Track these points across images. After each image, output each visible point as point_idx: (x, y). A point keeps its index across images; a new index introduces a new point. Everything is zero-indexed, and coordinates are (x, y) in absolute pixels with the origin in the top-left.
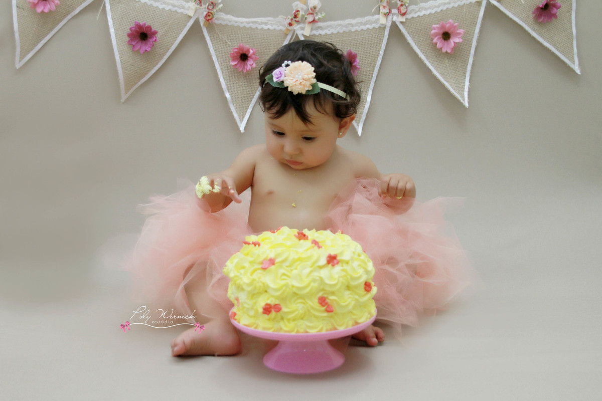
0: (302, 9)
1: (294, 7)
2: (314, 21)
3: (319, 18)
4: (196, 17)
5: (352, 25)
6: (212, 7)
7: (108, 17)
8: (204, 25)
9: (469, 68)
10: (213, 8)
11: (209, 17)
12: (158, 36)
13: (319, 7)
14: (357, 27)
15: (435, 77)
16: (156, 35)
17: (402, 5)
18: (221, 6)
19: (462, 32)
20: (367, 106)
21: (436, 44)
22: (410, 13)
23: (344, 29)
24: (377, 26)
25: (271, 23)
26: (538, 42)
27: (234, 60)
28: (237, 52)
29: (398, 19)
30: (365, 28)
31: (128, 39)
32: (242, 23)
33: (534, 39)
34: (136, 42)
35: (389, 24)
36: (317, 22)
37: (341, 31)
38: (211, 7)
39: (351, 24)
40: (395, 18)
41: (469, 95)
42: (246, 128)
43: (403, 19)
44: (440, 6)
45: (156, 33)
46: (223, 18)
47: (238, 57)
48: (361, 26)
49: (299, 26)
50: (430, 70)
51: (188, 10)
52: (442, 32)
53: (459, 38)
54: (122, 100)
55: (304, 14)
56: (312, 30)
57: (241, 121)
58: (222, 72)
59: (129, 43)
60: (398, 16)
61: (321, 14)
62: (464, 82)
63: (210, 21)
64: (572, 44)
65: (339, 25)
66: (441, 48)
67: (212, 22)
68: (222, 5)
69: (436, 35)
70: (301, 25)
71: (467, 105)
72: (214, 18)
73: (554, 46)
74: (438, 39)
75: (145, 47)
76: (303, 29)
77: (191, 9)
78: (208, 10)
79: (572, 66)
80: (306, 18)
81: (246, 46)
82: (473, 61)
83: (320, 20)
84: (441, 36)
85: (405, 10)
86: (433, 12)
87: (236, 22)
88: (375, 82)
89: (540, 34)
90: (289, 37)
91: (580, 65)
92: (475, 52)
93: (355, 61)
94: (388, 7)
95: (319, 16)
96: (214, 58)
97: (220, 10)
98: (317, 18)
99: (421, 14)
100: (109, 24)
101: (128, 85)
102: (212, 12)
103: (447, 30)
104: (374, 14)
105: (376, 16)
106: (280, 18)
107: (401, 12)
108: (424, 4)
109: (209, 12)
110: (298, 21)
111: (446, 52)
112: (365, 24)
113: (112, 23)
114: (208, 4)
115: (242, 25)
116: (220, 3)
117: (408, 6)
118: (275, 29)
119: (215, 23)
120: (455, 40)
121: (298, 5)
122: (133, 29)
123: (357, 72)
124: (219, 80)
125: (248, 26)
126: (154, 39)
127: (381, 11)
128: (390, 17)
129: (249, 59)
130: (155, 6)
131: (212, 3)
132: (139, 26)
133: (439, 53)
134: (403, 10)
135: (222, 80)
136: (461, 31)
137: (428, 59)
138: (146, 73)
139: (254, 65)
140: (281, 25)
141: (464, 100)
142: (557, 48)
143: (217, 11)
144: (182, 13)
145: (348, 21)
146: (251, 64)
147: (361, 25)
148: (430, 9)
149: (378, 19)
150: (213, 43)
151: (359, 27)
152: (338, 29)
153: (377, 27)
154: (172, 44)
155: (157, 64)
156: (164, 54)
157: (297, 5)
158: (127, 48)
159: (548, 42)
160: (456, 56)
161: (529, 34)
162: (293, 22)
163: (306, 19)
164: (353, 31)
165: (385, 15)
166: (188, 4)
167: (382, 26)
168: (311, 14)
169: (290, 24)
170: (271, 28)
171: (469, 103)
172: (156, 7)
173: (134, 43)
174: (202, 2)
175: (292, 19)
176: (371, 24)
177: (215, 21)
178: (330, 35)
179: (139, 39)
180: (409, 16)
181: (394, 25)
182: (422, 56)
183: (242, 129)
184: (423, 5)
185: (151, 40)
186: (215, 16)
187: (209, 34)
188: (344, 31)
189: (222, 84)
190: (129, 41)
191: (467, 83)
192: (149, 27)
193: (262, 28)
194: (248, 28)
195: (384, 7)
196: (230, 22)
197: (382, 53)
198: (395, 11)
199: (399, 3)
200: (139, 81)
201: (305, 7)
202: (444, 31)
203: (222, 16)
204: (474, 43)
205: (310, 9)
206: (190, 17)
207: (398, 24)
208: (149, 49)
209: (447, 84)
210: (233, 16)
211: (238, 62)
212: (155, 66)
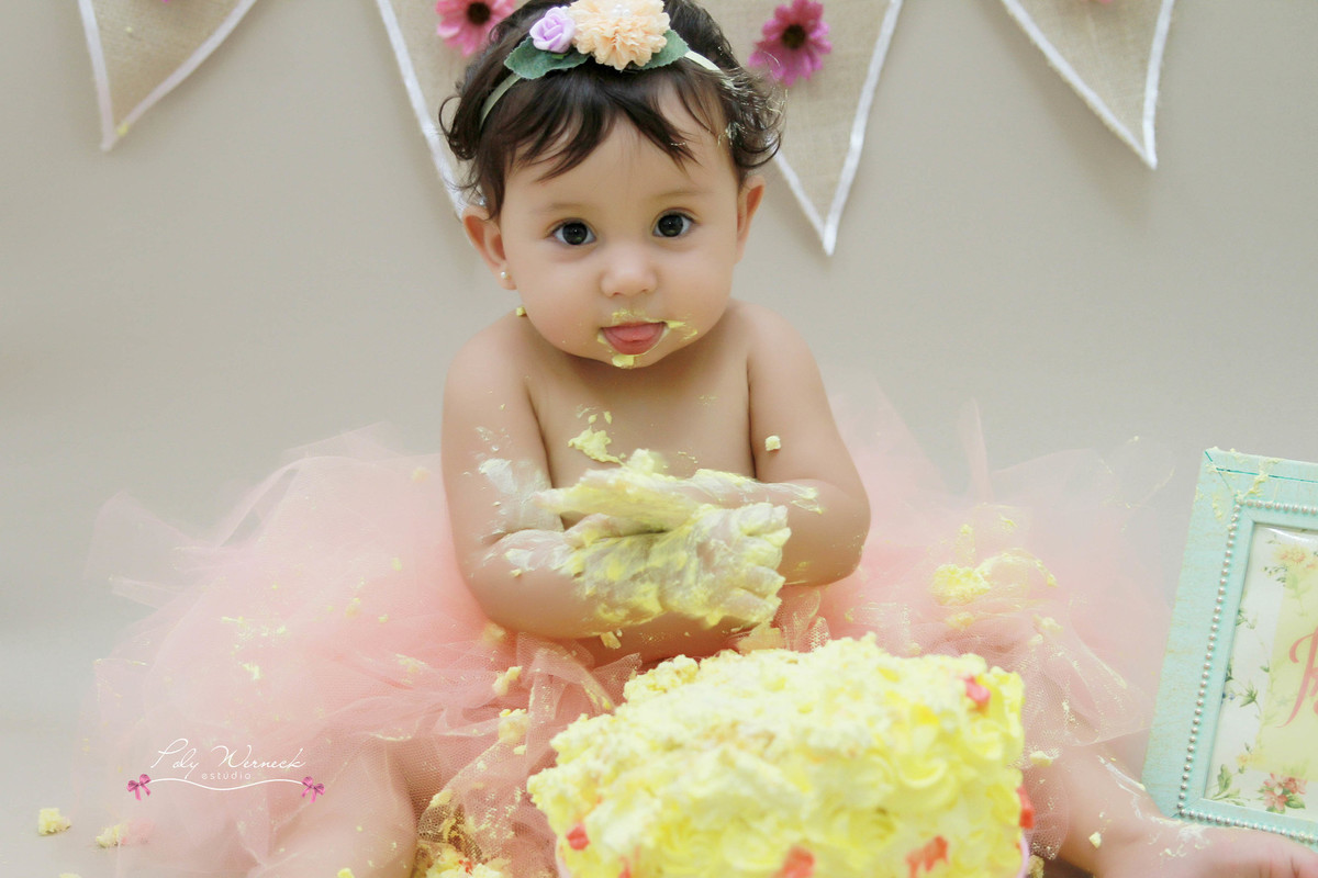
9: (1158, 46)
15: (1055, 75)
20: (851, 163)
27: (447, 22)
28: (458, 0)
41: (1158, 128)
47: (461, 13)
50: (1040, 54)
54: (106, 145)
58: (412, 59)
62: (1143, 90)
82: (1172, 25)
88: (877, 90)
93: (816, 27)
96: (389, 17)
101: (123, 104)
123: (822, 60)
124: (404, 86)
129: (494, 18)
135: (411, 83)
137: (1035, 19)
138: (178, 63)
141: (1141, 139)
155: (210, 34)
160: (1119, 8)
171: (1158, 152)
189: (412, 97)
191: (1151, 93)
200: (154, 87)
209: (1092, 97)
211: (462, 29)
212: (203, 40)
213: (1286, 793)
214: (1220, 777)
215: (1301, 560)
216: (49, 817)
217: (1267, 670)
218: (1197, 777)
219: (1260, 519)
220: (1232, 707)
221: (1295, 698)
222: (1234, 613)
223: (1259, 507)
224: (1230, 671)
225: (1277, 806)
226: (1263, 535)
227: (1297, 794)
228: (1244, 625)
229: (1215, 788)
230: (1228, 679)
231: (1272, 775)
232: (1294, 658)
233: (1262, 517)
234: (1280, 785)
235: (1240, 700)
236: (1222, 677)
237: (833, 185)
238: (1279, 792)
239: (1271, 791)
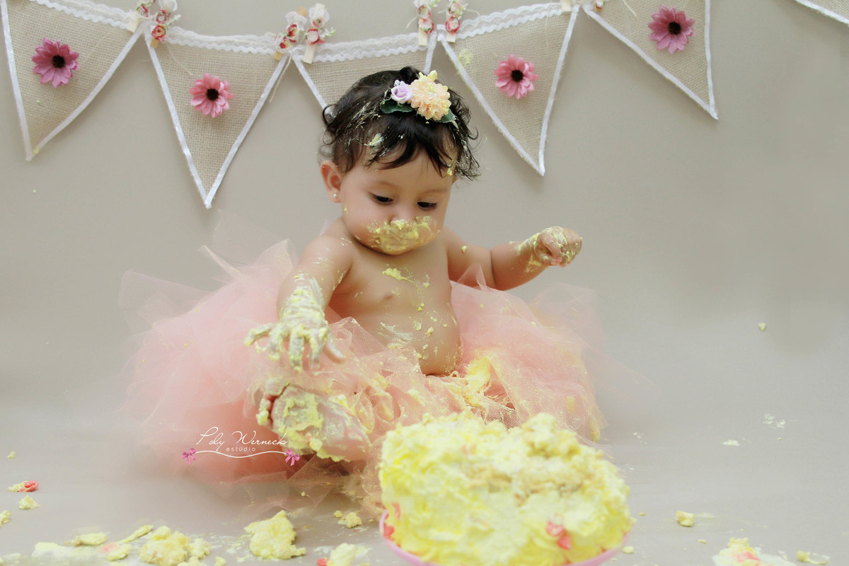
0: (301, 23)
1: (288, 20)
2: (318, 41)
3: (326, 36)
4: (140, 33)
5: (378, 49)
6: (163, 18)
7: (5, 31)
8: (152, 46)
10: (165, 20)
11: (159, 33)
12: (80, 61)
13: (325, 20)
14: (384, 51)
16: (78, 60)
17: (452, 18)
18: (177, 17)
22: (464, 31)
23: (365, 53)
24: (414, 49)
25: (253, 44)
26: (656, 72)
27: (196, 98)
28: (201, 87)
29: (446, 39)
30: (396, 51)
31: (33, 65)
32: (210, 43)
33: (650, 67)
34: (45, 71)
35: (432, 46)
36: (323, 42)
37: (360, 57)
38: (161, 19)
39: (375, 46)
40: (441, 37)
42: (214, 202)
43: (452, 39)
44: (509, 19)
45: (74, 57)
46: (180, 35)
47: (203, 94)
48: (390, 50)
49: (296, 49)
51: (127, 22)
54: (29, 158)
55: (303, 29)
56: (316, 54)
57: (207, 191)
58: (179, 117)
59: (36, 71)
60: (445, 36)
61: (330, 30)
63: (161, 39)
64: (705, 74)
65: (357, 48)
67: (163, 41)
68: (179, 16)
70: (300, 47)
71: (542, 171)
72: (167, 36)
73: (680, 77)
75: (61, 78)
76: (302, 53)
77: (130, 20)
78: (157, 23)
79: (705, 107)
80: (306, 36)
81: (214, 77)
83: (328, 39)
85: (456, 26)
86: (499, 28)
87: (201, 42)
90: (281, 65)
91: (717, 105)
94: (430, 22)
95: (327, 33)
96: (168, 96)
97: (176, 24)
98: (322, 36)
99: (481, 31)
100: (6, 42)
101: (36, 138)
102: (164, 25)
103: (517, 68)
104: (408, 32)
105: (413, 35)
106: (268, 36)
107: (449, 28)
108: (485, 16)
109: (159, 26)
110: (294, 41)
112: (397, 46)
113: (11, 41)
114: (157, 14)
115: (209, 47)
116: (176, 13)
117: (462, 20)
118: (259, 53)
119: (169, 44)
121: (295, 17)
122: (41, 50)
124: (175, 129)
125: (218, 48)
126: (73, 66)
127: (420, 26)
128: (434, 35)
129: (219, 96)
130: (77, 16)
131: (164, 12)
132: (51, 47)
134: (453, 25)
135: (178, 129)
138: (63, 119)
139: (226, 106)
140: (268, 47)
142: (684, 82)
143: (171, 24)
144: (118, 28)
145: (370, 42)
146: (222, 104)
147: (391, 48)
148: (495, 23)
149: (416, 39)
150: (165, 74)
151: (387, 50)
152: (355, 53)
153: (414, 51)
154: (103, 73)
155: (79, 104)
156: (90, 89)
157: (293, 18)
158: (31, 79)
159: (671, 72)
161: (643, 62)
162: (287, 43)
163: (306, 38)
164: (378, 56)
165: (426, 32)
166: (128, 13)
167: (422, 49)
168: (315, 30)
169: (282, 46)
170: (254, 51)
172: (78, 18)
173: (43, 72)
174: (149, 11)
175: (285, 38)
176: (405, 45)
177: (168, 39)
178: (344, 62)
179: (51, 65)
180: (463, 36)
181: (439, 46)
182: (479, 96)
183: (208, 202)
184: (485, 18)
185: (69, 67)
186: (167, 32)
187: (159, 60)
188: (365, 57)
189: (178, 135)
190: (36, 68)
192: (66, 48)
193: (241, 51)
194: (219, 52)
195: (425, 20)
196: (192, 41)
198: (441, 27)
199: (448, 15)
201: (305, 20)
202: (514, 68)
203: (180, 33)
205: (312, 22)
206: (131, 34)
207: (445, 45)
208: (65, 81)
209: (513, 141)
210: (196, 32)
211: (203, 102)
212: (76, 107)
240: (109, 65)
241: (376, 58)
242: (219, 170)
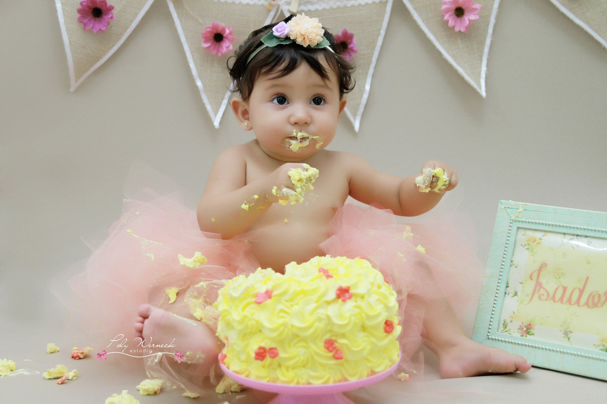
9: (486, 50)
12: (115, 12)
15: (446, 62)
16: (112, 11)
19: (478, 8)
20: (365, 96)
21: (447, 21)
23: (338, 4)
26: (568, 19)
27: (206, 42)
28: (210, 32)
30: (363, 2)
31: (78, 15)
33: (563, 15)
34: (87, 20)
37: (335, 6)
41: (486, 82)
42: (221, 123)
45: (111, 8)
47: (212, 37)
48: (359, 1)
49: (284, 1)
50: (440, 54)
52: (454, 7)
53: (475, 14)
54: (72, 90)
56: (300, 5)
57: (216, 114)
58: (193, 56)
59: (80, 20)
62: (481, 67)
66: (454, 27)
69: (447, 11)
71: (484, 94)
73: (588, 23)
74: (451, 15)
75: (99, 26)
76: (288, 4)
81: (221, 24)
82: (492, 41)
84: (453, 12)
88: (376, 67)
89: (570, 10)
90: (272, 14)
92: (494, 30)
93: (351, 43)
96: (183, 39)
101: (80, 71)
103: (460, 5)
111: (460, 31)
118: (255, 4)
120: (469, 17)
122: (85, 4)
123: (353, 55)
124: (189, 66)
125: (223, 0)
126: (110, 16)
129: (224, 39)
132: (91, 1)
133: (450, 33)
135: (192, 65)
136: (477, 6)
137: (437, 39)
138: (101, 58)
139: (231, 47)
141: (480, 86)
142: (591, 26)
146: (227, 46)
150: (181, 21)
152: (331, 4)
153: (377, 1)
154: (132, 21)
155: (113, 46)
156: (121, 34)
158: (77, 27)
159: (580, 19)
160: (471, 36)
167: (383, 1)
170: (251, 2)
171: (486, 91)
173: (85, 21)
178: (321, 11)
179: (91, 16)
182: (431, 37)
183: (216, 123)
185: (105, 17)
187: (176, 10)
188: (338, 7)
189: (192, 70)
190: (79, 18)
191: (484, 69)
192: (104, 1)
193: (241, 2)
194: (223, 3)
197: (383, 32)
200: (91, 66)
202: (457, 6)
204: (492, 20)
208: (103, 28)
209: (460, 70)
211: (212, 44)
212: (111, 48)
213: (528, 330)
214: (503, 324)
215: (534, 241)
216: (51, 346)
217: (521, 283)
218: (495, 324)
219: (520, 226)
220: (508, 297)
221: (532, 294)
222: (510, 261)
223: (519, 221)
224: (508, 284)
225: (524, 334)
226: (521, 232)
227: (532, 330)
228: (513, 266)
229: (501, 328)
230: (507, 287)
231: (523, 323)
232: (531, 278)
233: (520, 225)
234: (525, 327)
235: (511, 295)
236: (504, 286)
237: (359, 104)
238: (525, 329)
239: (522, 329)
240: (137, 14)
241: (347, 7)
242: (224, 97)
